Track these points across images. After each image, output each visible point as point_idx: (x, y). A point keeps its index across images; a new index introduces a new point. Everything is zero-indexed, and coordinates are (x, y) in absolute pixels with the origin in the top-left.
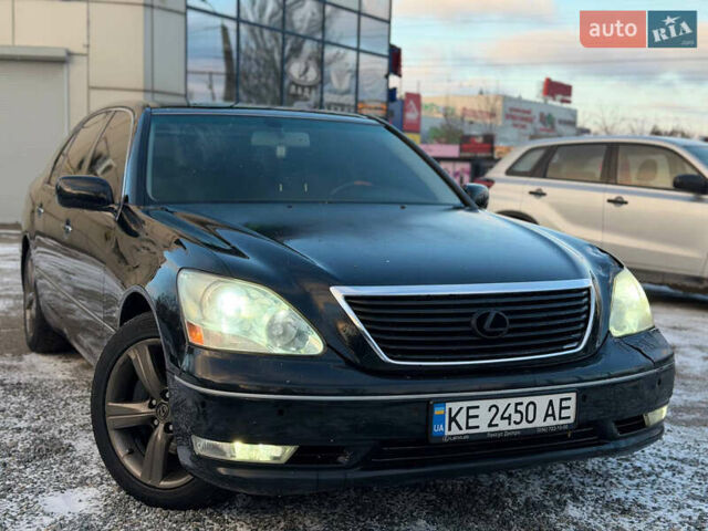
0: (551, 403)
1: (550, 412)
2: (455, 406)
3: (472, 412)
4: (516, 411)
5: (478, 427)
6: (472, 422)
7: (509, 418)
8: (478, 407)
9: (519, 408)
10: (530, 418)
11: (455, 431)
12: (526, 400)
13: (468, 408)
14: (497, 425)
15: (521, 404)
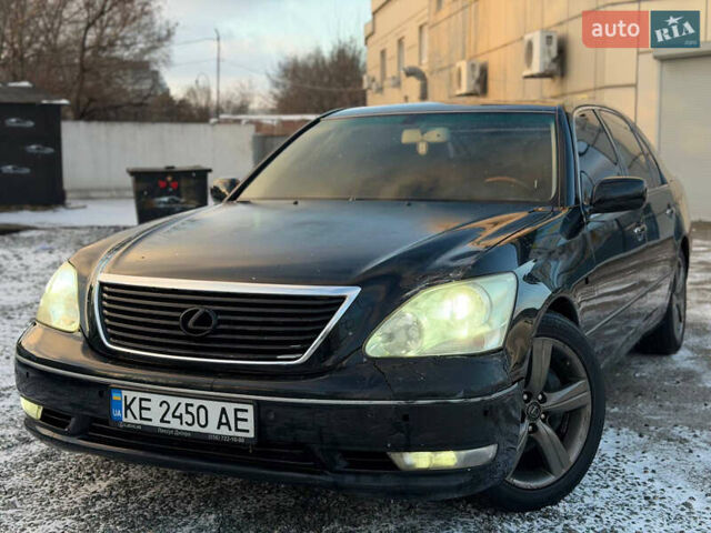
0: (223, 411)
1: (224, 420)
2: (130, 395)
3: (144, 404)
4: (187, 412)
5: (150, 420)
6: (145, 414)
7: (180, 417)
8: (149, 400)
9: (190, 409)
10: (203, 423)
11: (130, 419)
12: (197, 403)
13: (141, 399)
14: (169, 422)
15: (192, 405)
